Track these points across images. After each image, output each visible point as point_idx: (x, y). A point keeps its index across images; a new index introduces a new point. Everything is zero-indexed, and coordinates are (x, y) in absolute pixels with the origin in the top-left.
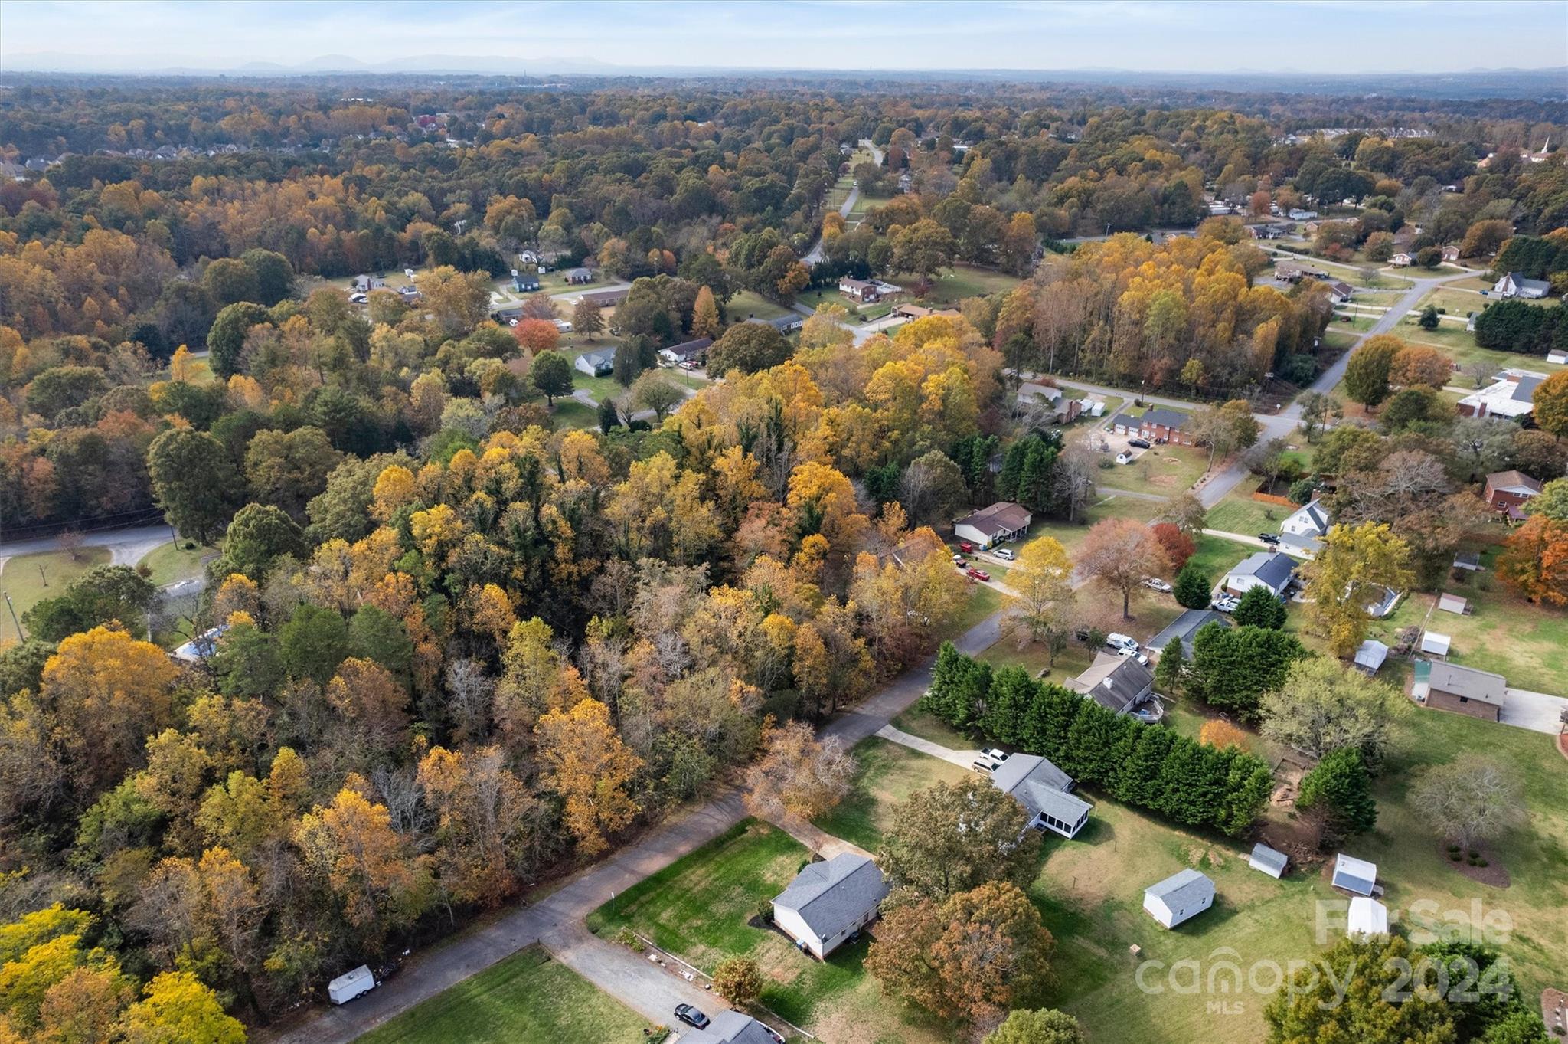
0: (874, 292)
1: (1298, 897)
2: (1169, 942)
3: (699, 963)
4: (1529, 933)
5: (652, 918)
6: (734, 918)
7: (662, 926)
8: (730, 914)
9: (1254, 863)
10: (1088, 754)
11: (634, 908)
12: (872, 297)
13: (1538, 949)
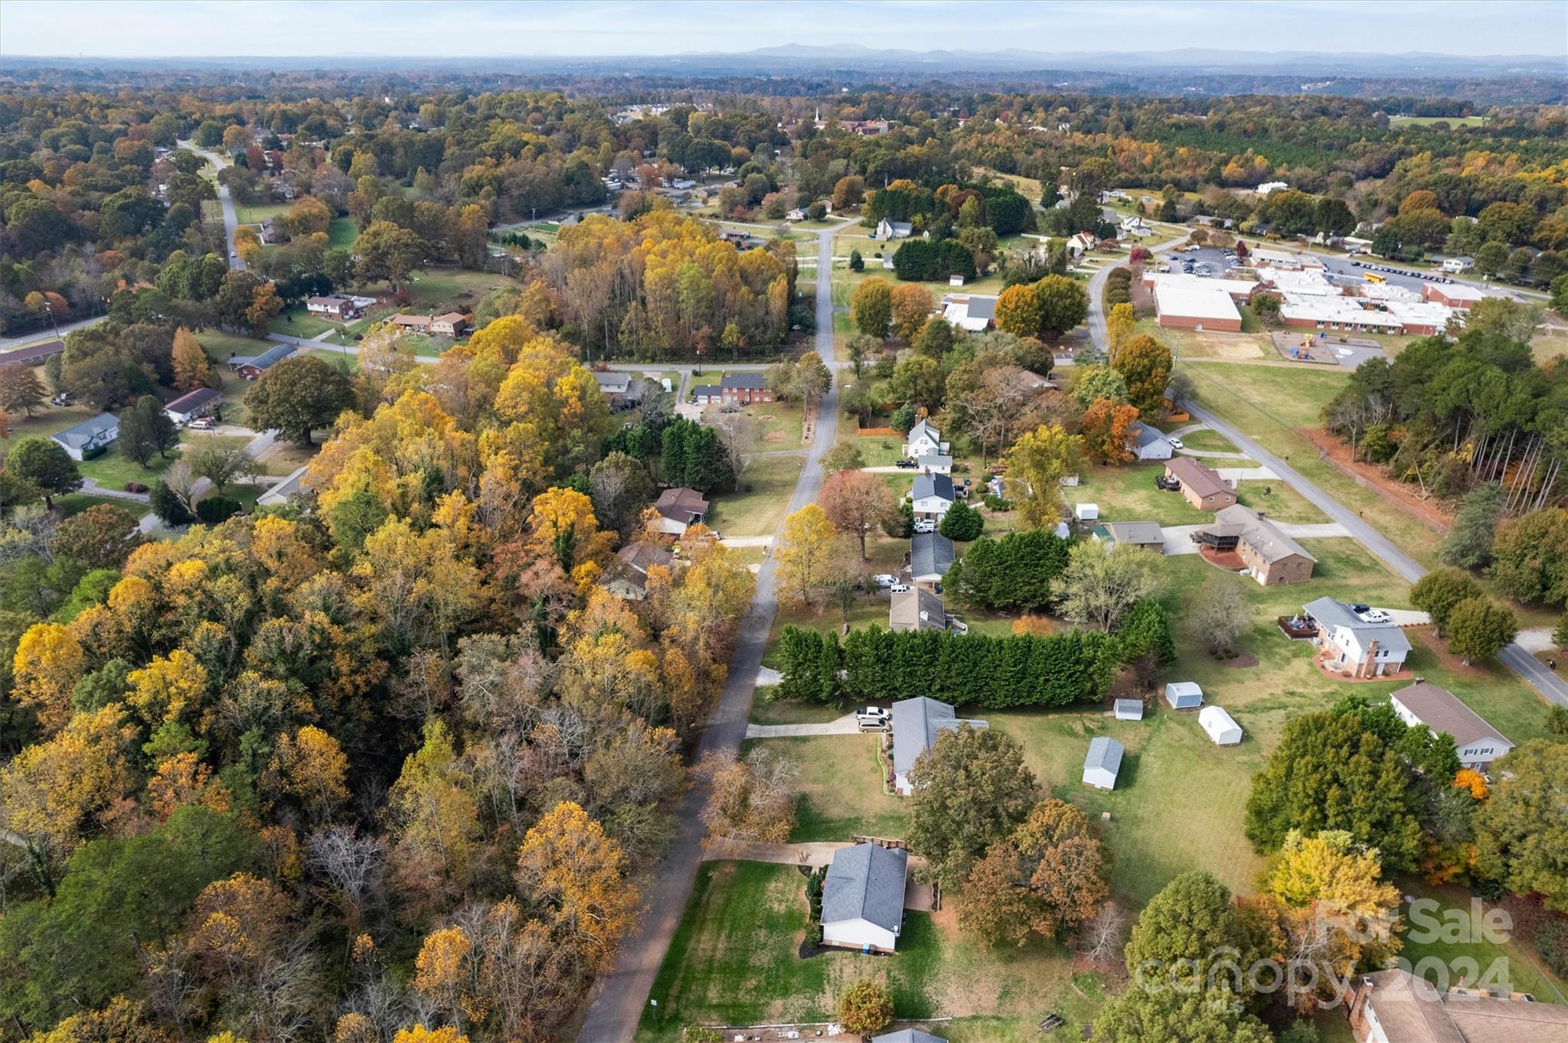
0: (352, 307)
1: (1163, 727)
2: (1120, 799)
3: (789, 1017)
4: (1292, 688)
5: (701, 1004)
6: (784, 961)
7: (718, 1007)
8: (776, 959)
9: (1120, 715)
10: (960, 679)
11: (672, 1005)
12: (351, 313)
13: (1302, 696)
